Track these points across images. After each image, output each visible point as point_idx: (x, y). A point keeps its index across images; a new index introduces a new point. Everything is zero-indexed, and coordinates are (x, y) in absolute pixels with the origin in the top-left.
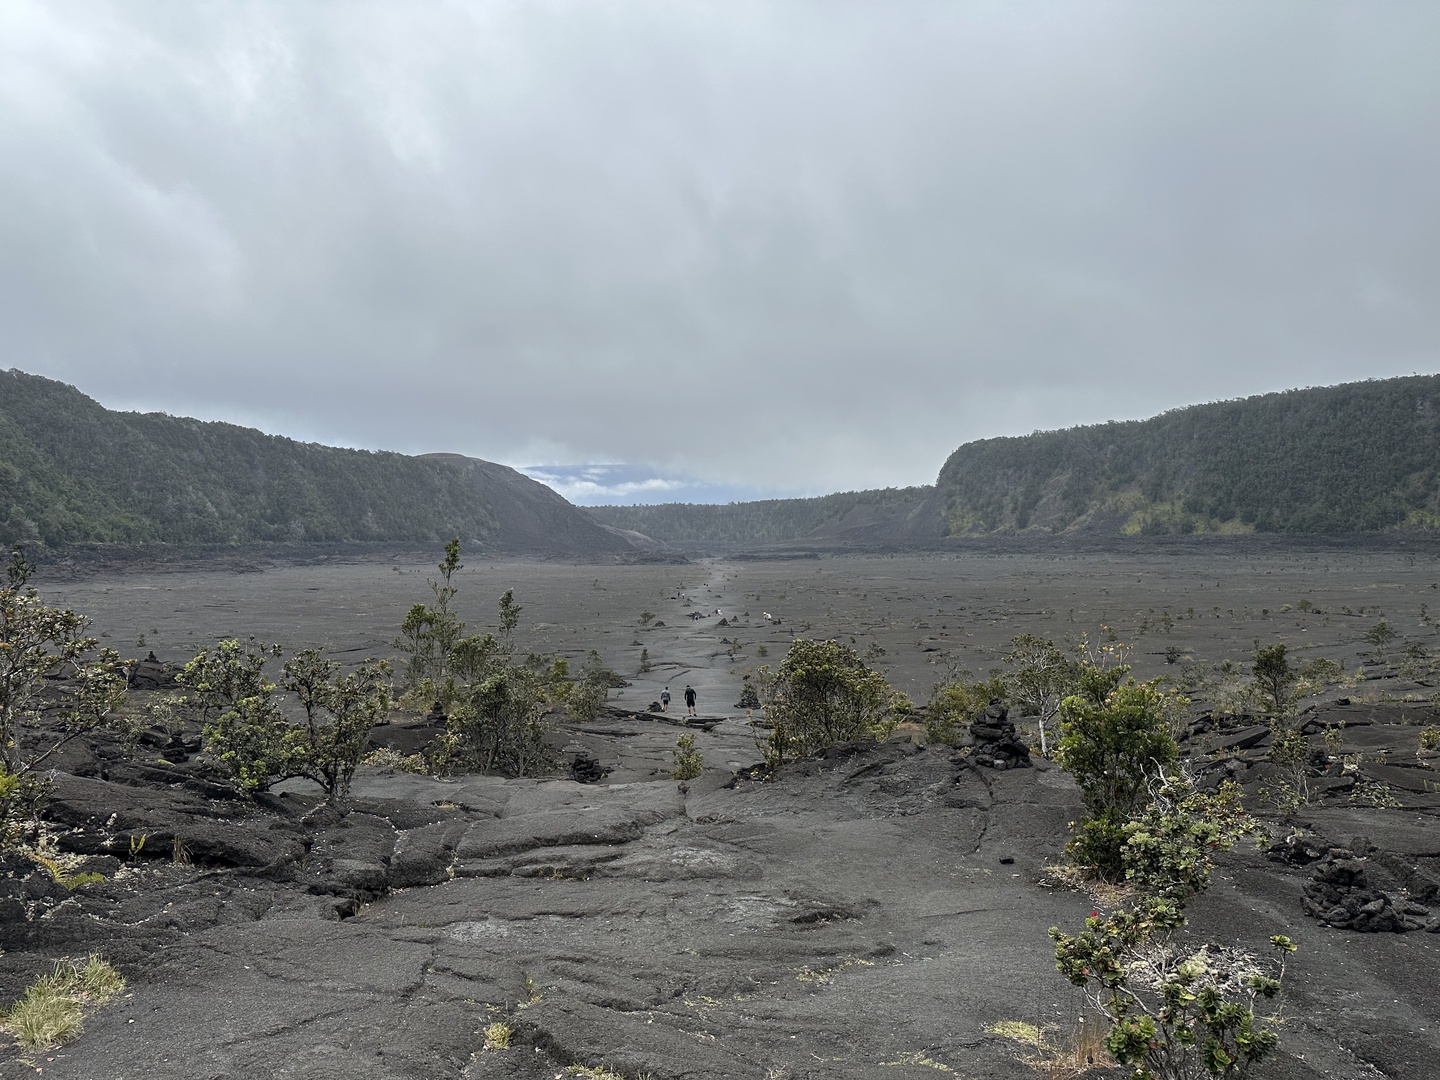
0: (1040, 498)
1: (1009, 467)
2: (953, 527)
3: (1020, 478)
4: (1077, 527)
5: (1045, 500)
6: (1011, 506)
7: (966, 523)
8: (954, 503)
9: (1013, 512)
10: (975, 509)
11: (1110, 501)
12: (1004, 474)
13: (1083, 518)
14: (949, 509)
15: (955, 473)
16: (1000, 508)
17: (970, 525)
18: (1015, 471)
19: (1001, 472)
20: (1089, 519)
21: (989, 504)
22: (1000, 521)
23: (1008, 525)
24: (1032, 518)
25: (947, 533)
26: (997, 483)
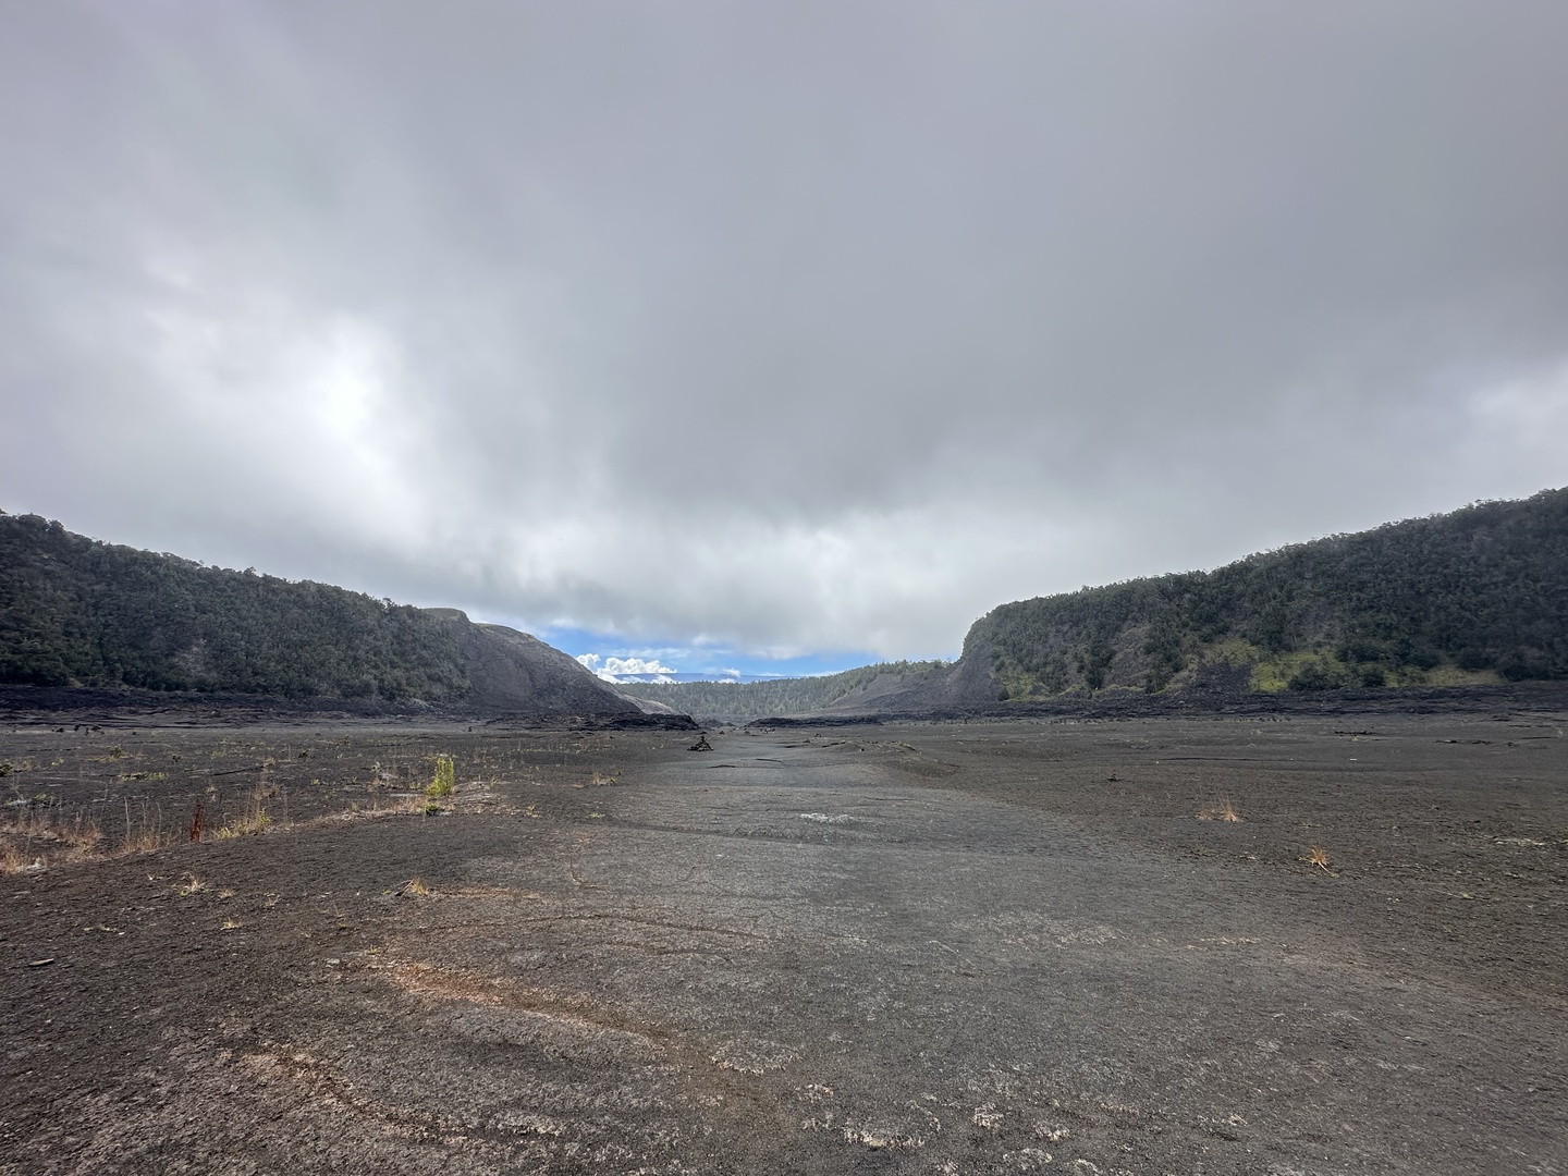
0: (1112, 654)
1: (1063, 623)
2: (1010, 689)
3: (1079, 634)
4: (1180, 685)
5: (1120, 656)
6: (1076, 665)
7: (1024, 686)
8: (1003, 664)
9: (1079, 672)
10: (1028, 670)
11: (1209, 654)
12: (1057, 631)
13: (1184, 673)
14: (998, 670)
15: (996, 635)
16: (1063, 667)
17: (1030, 687)
18: (1071, 627)
19: (1054, 629)
20: (1194, 675)
21: (1046, 664)
22: (1066, 681)
23: (1077, 687)
24: (1108, 677)
25: (1005, 696)
26: (1051, 641)
